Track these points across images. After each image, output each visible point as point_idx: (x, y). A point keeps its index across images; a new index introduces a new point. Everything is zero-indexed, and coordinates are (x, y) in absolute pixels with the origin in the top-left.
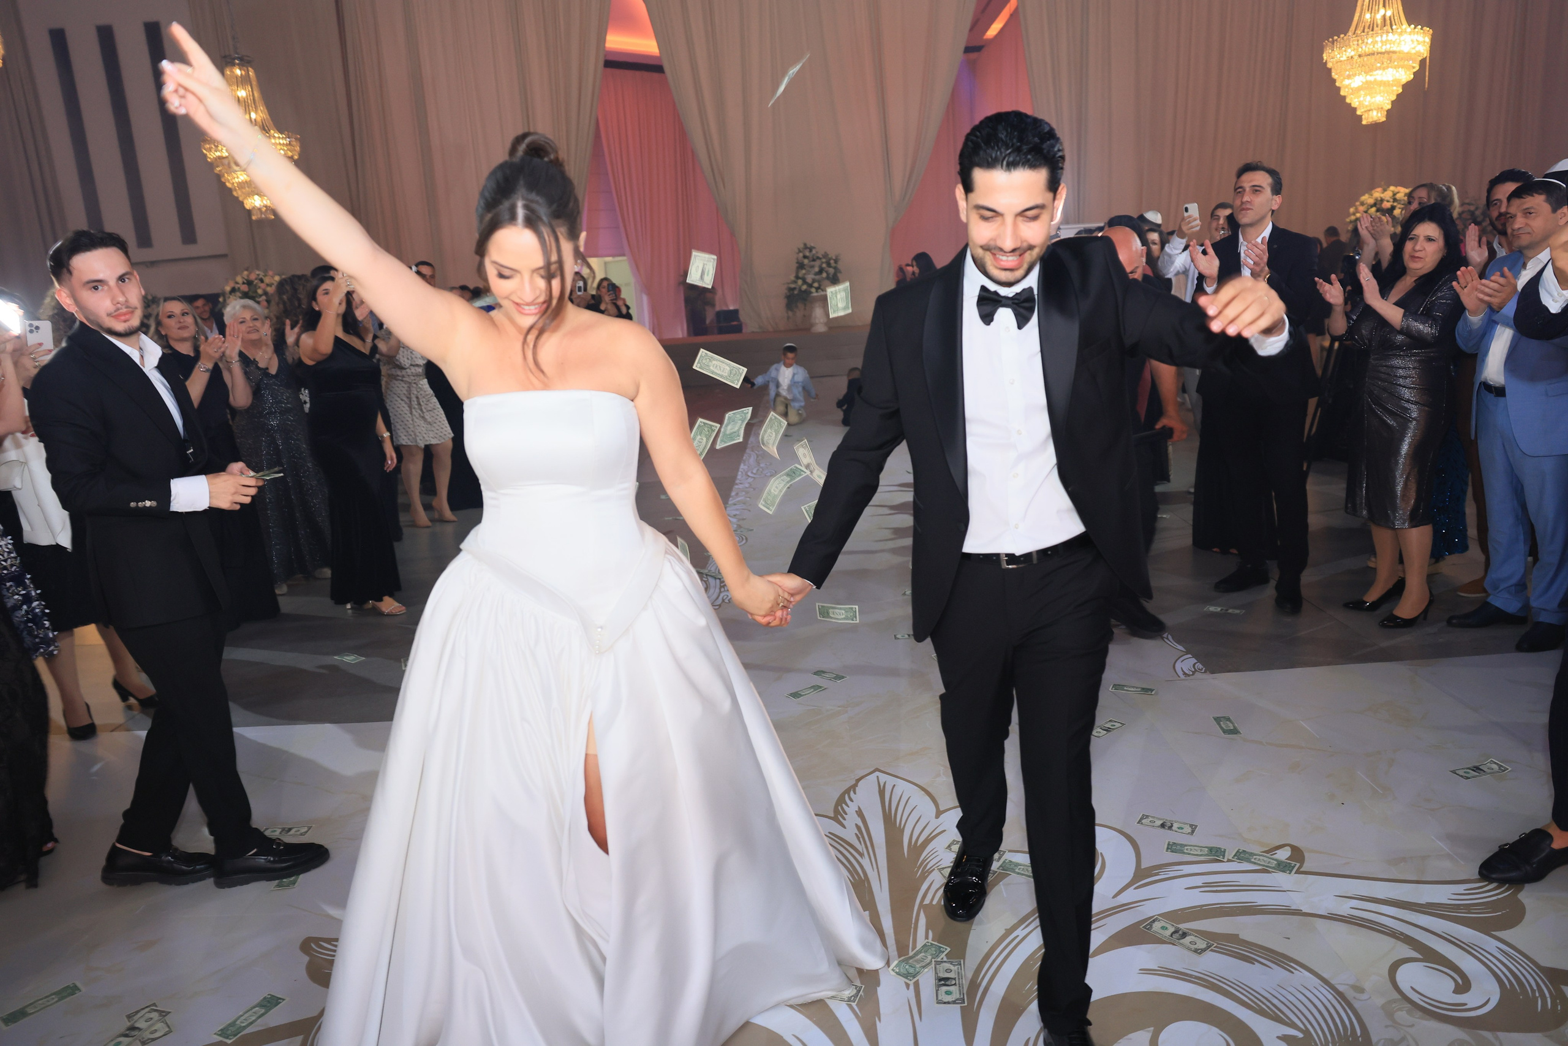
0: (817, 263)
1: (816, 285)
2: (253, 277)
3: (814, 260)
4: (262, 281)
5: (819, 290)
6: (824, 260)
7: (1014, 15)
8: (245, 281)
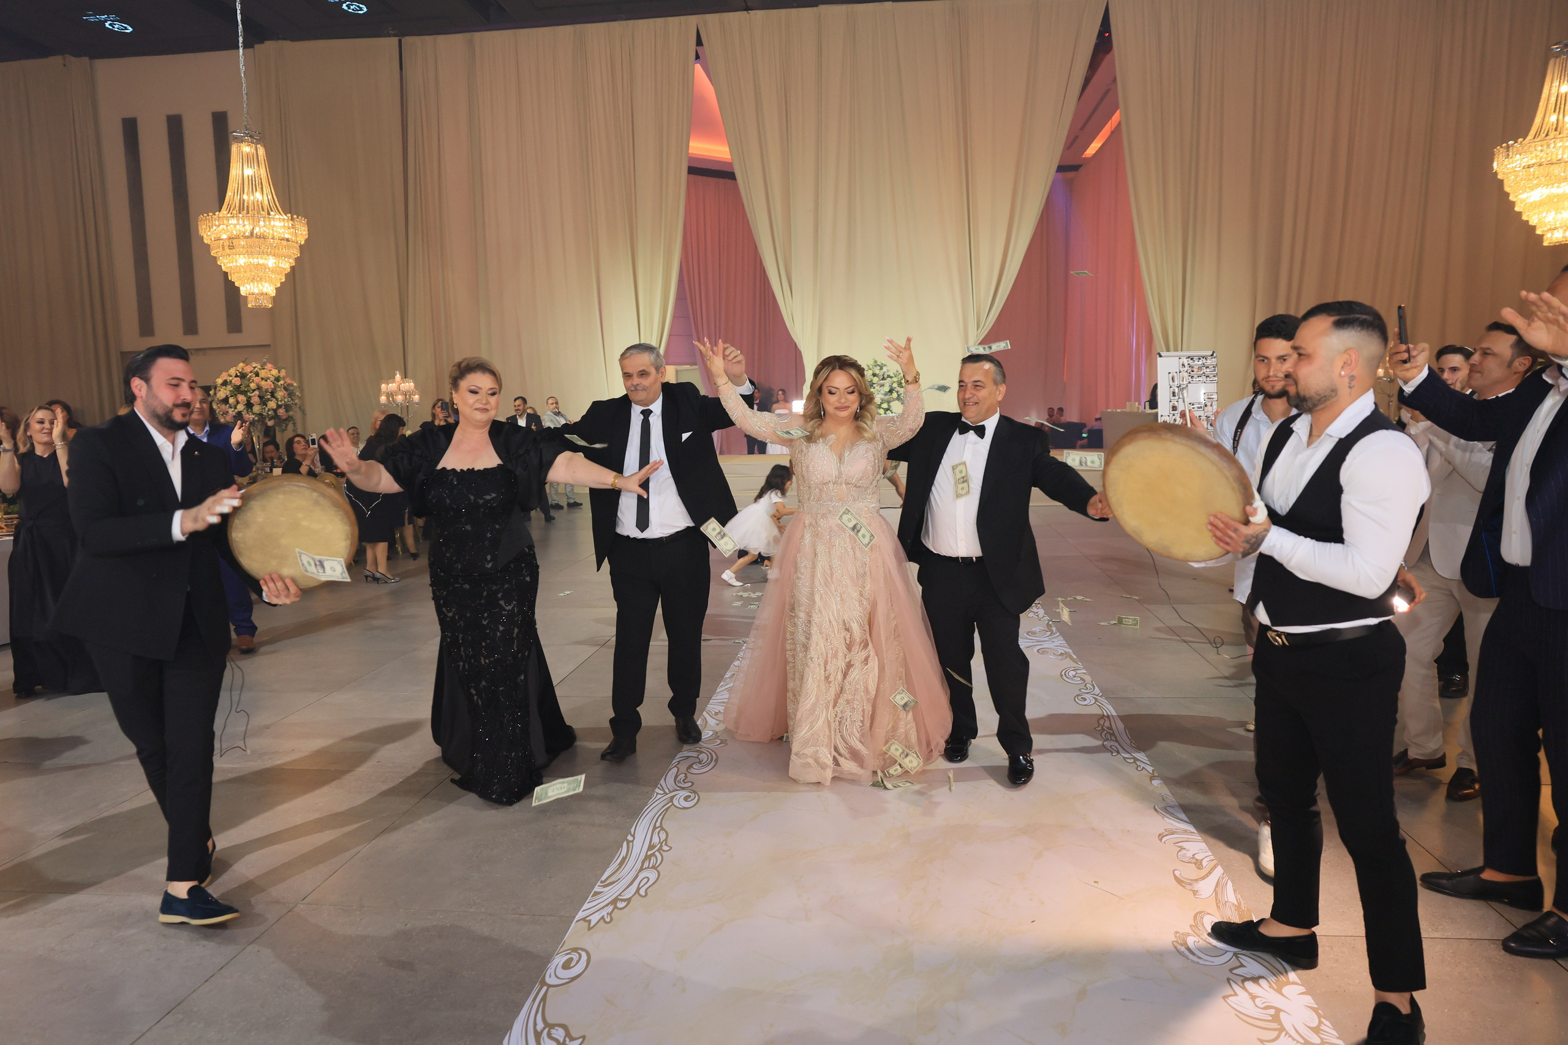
0: (887, 382)
1: (885, 406)
2: (248, 369)
3: (883, 379)
4: (257, 375)
5: (889, 412)
6: (895, 379)
7: (1116, 132)
8: (239, 374)
